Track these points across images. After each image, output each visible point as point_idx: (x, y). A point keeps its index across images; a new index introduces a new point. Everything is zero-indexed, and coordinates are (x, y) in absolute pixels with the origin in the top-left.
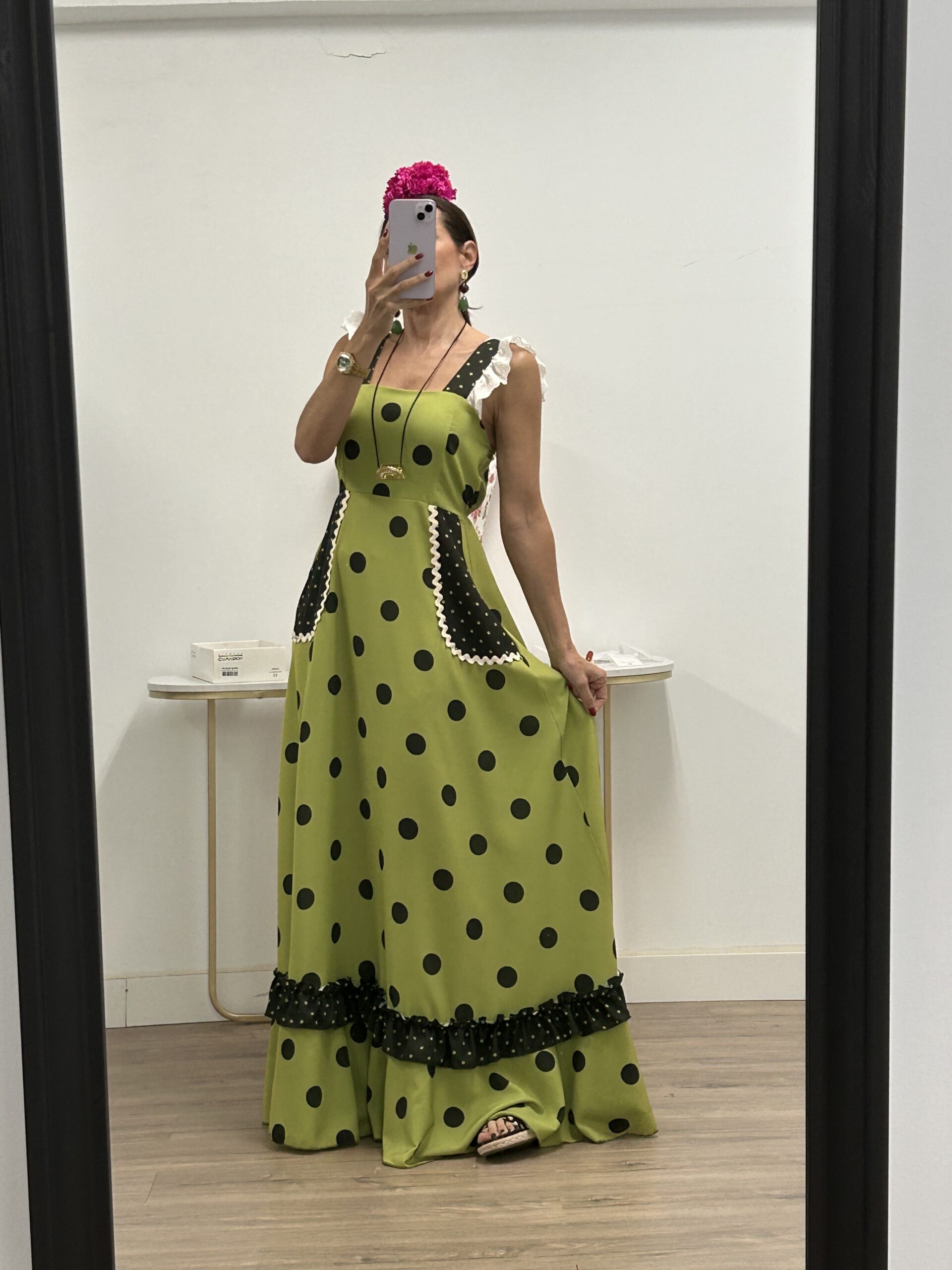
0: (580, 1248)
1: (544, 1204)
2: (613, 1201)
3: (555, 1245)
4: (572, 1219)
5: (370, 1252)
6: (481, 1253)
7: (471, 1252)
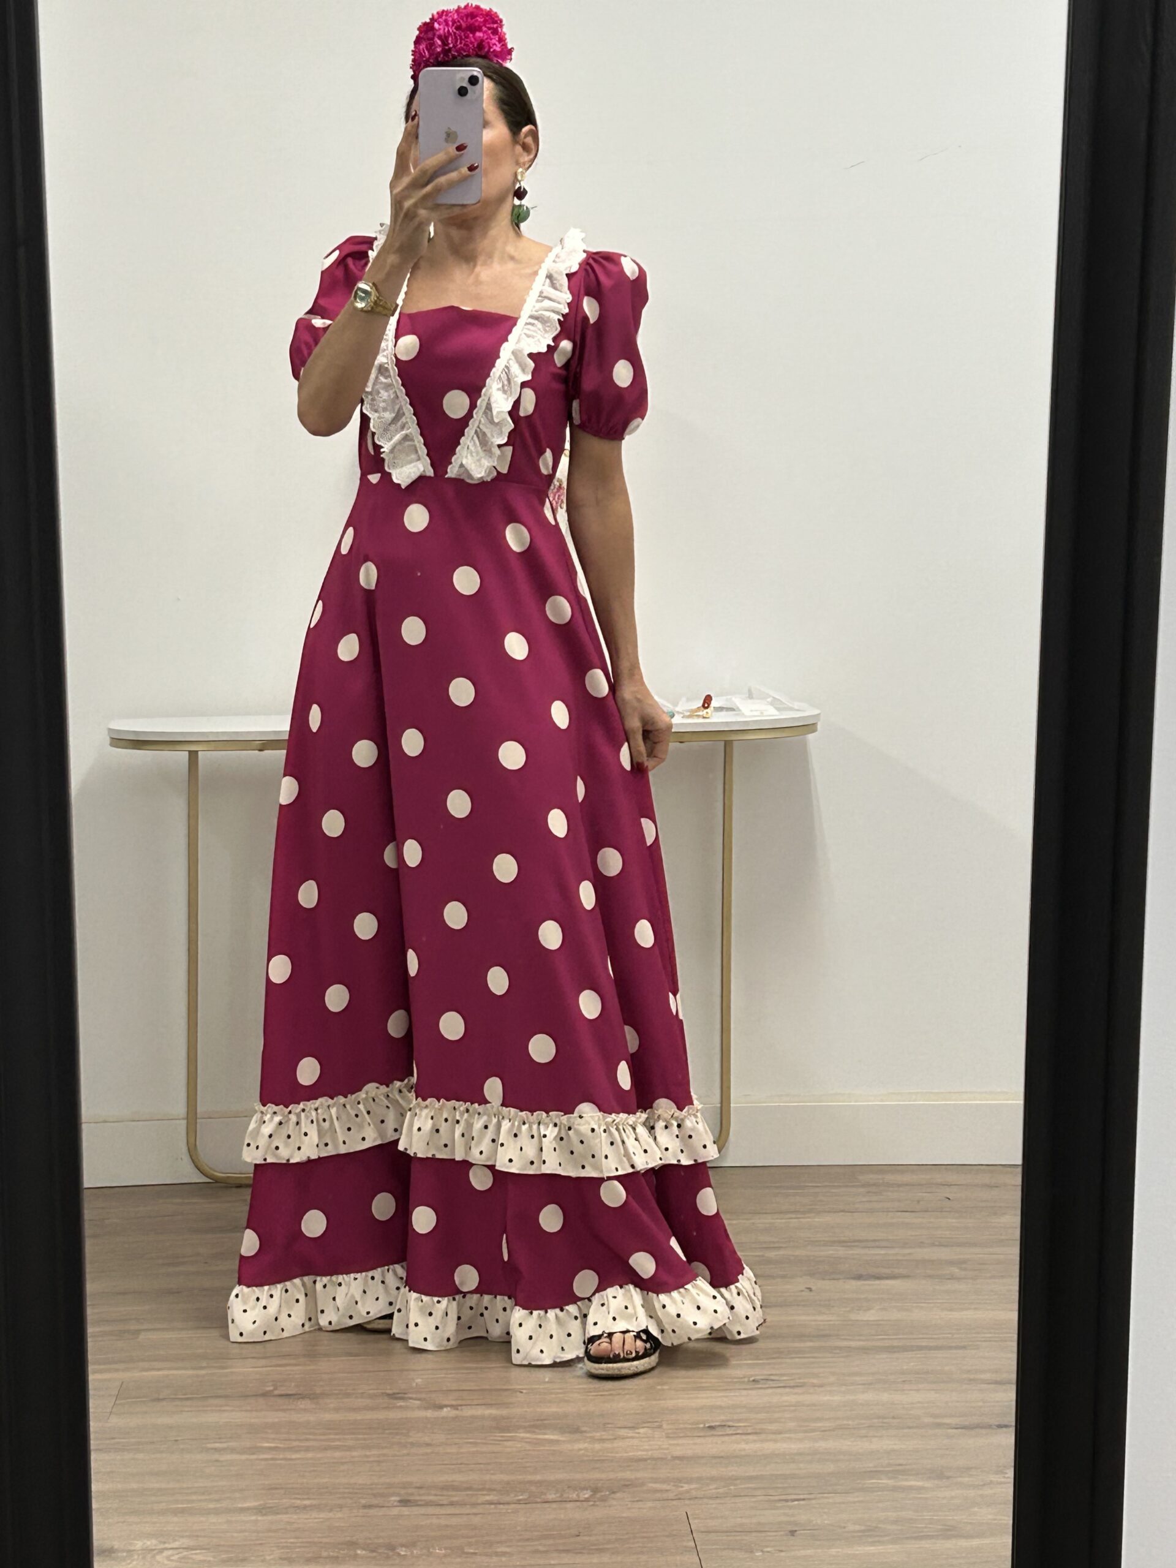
0: (690, 1490)
1: (641, 1431)
2: (733, 1428)
3: (656, 1486)
4: (678, 1452)
5: (410, 1491)
6: (558, 1495)
7: (545, 1494)
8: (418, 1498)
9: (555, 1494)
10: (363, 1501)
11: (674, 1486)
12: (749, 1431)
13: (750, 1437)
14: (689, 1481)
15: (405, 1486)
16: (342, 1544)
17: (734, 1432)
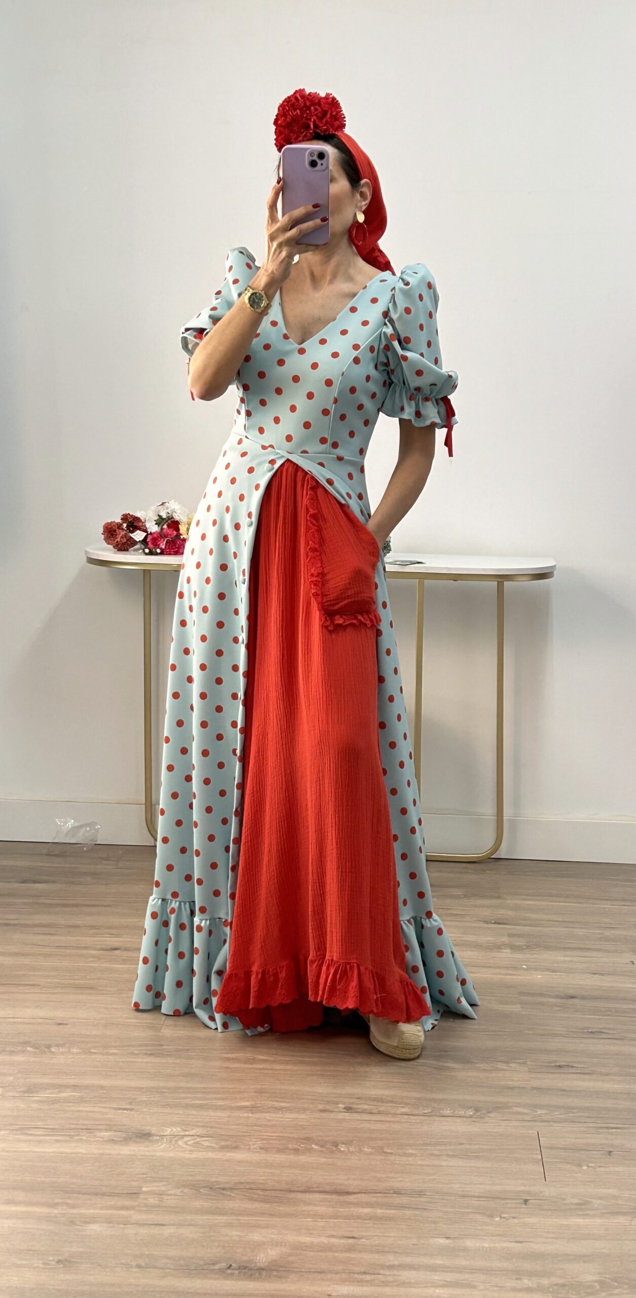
0: (543, 1114)
1: (511, 1065)
2: (574, 1068)
3: (520, 1110)
4: (535, 1083)
5: (351, 1101)
6: (452, 1111)
7: (443, 1110)
8: (356, 1106)
9: (450, 1111)
10: (321, 1107)
11: (532, 1110)
12: (586, 1072)
13: (587, 1077)
14: (541, 1107)
15: (350, 1096)
16: (303, 1139)
17: (575, 1072)
